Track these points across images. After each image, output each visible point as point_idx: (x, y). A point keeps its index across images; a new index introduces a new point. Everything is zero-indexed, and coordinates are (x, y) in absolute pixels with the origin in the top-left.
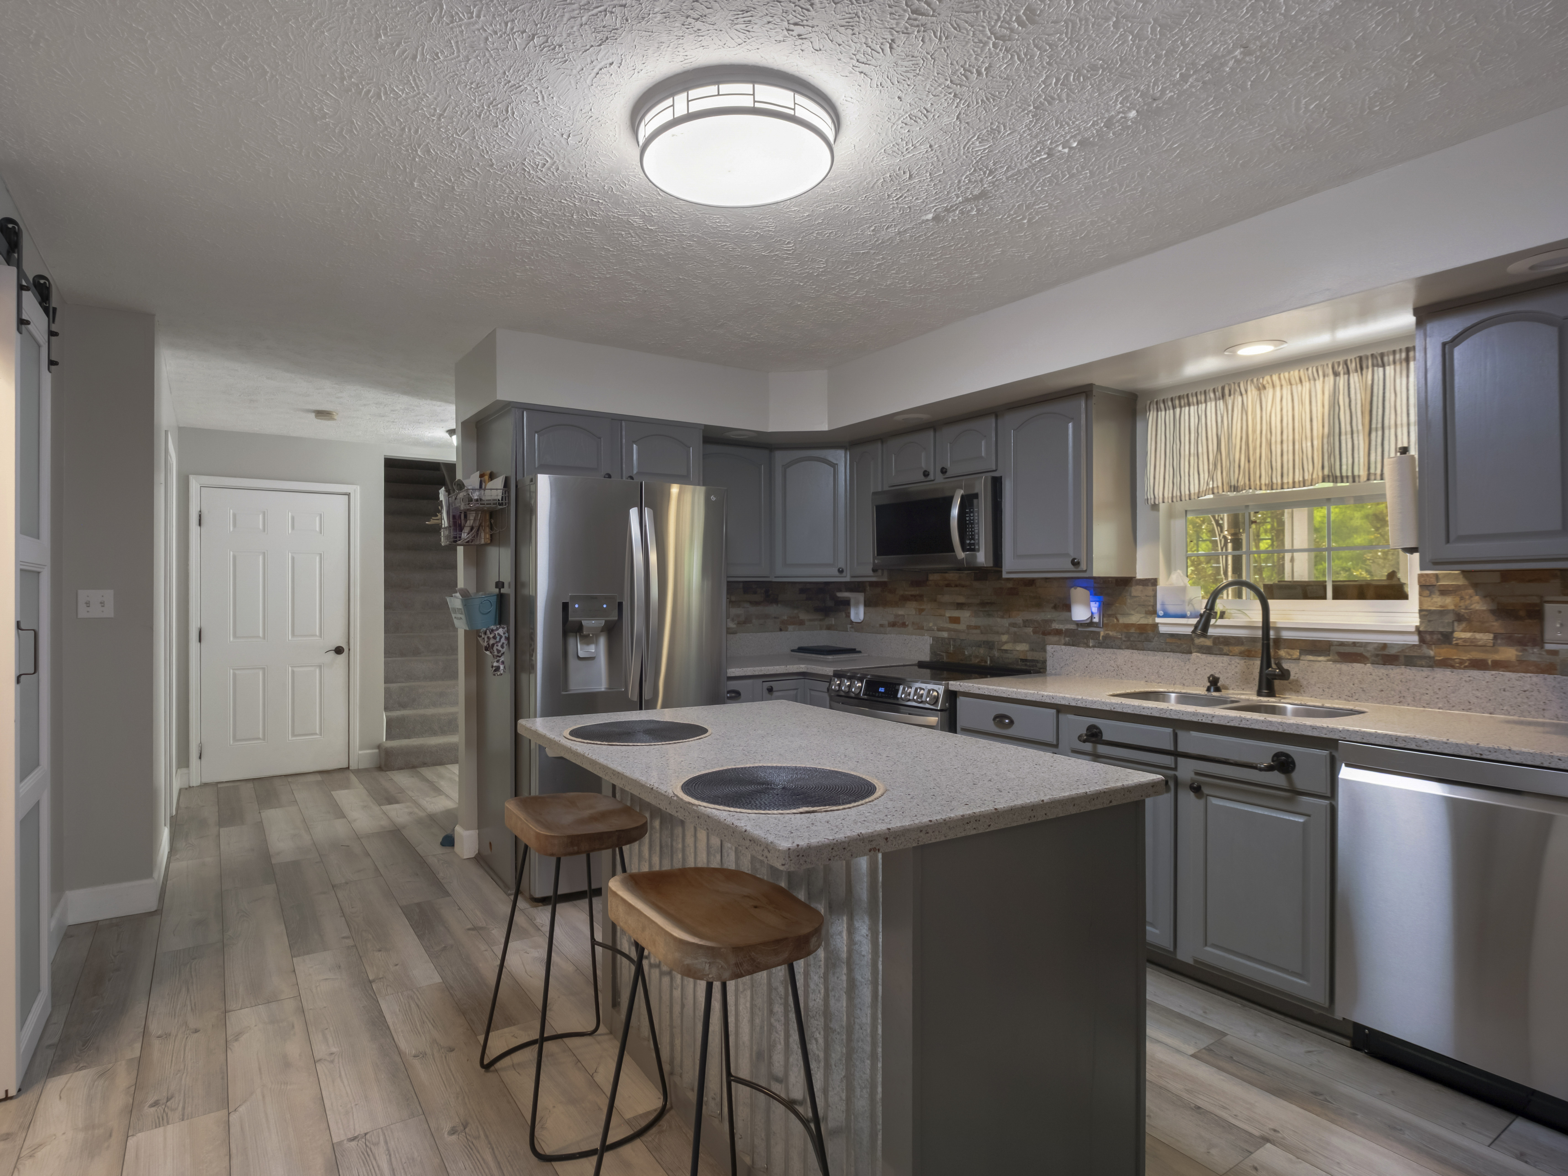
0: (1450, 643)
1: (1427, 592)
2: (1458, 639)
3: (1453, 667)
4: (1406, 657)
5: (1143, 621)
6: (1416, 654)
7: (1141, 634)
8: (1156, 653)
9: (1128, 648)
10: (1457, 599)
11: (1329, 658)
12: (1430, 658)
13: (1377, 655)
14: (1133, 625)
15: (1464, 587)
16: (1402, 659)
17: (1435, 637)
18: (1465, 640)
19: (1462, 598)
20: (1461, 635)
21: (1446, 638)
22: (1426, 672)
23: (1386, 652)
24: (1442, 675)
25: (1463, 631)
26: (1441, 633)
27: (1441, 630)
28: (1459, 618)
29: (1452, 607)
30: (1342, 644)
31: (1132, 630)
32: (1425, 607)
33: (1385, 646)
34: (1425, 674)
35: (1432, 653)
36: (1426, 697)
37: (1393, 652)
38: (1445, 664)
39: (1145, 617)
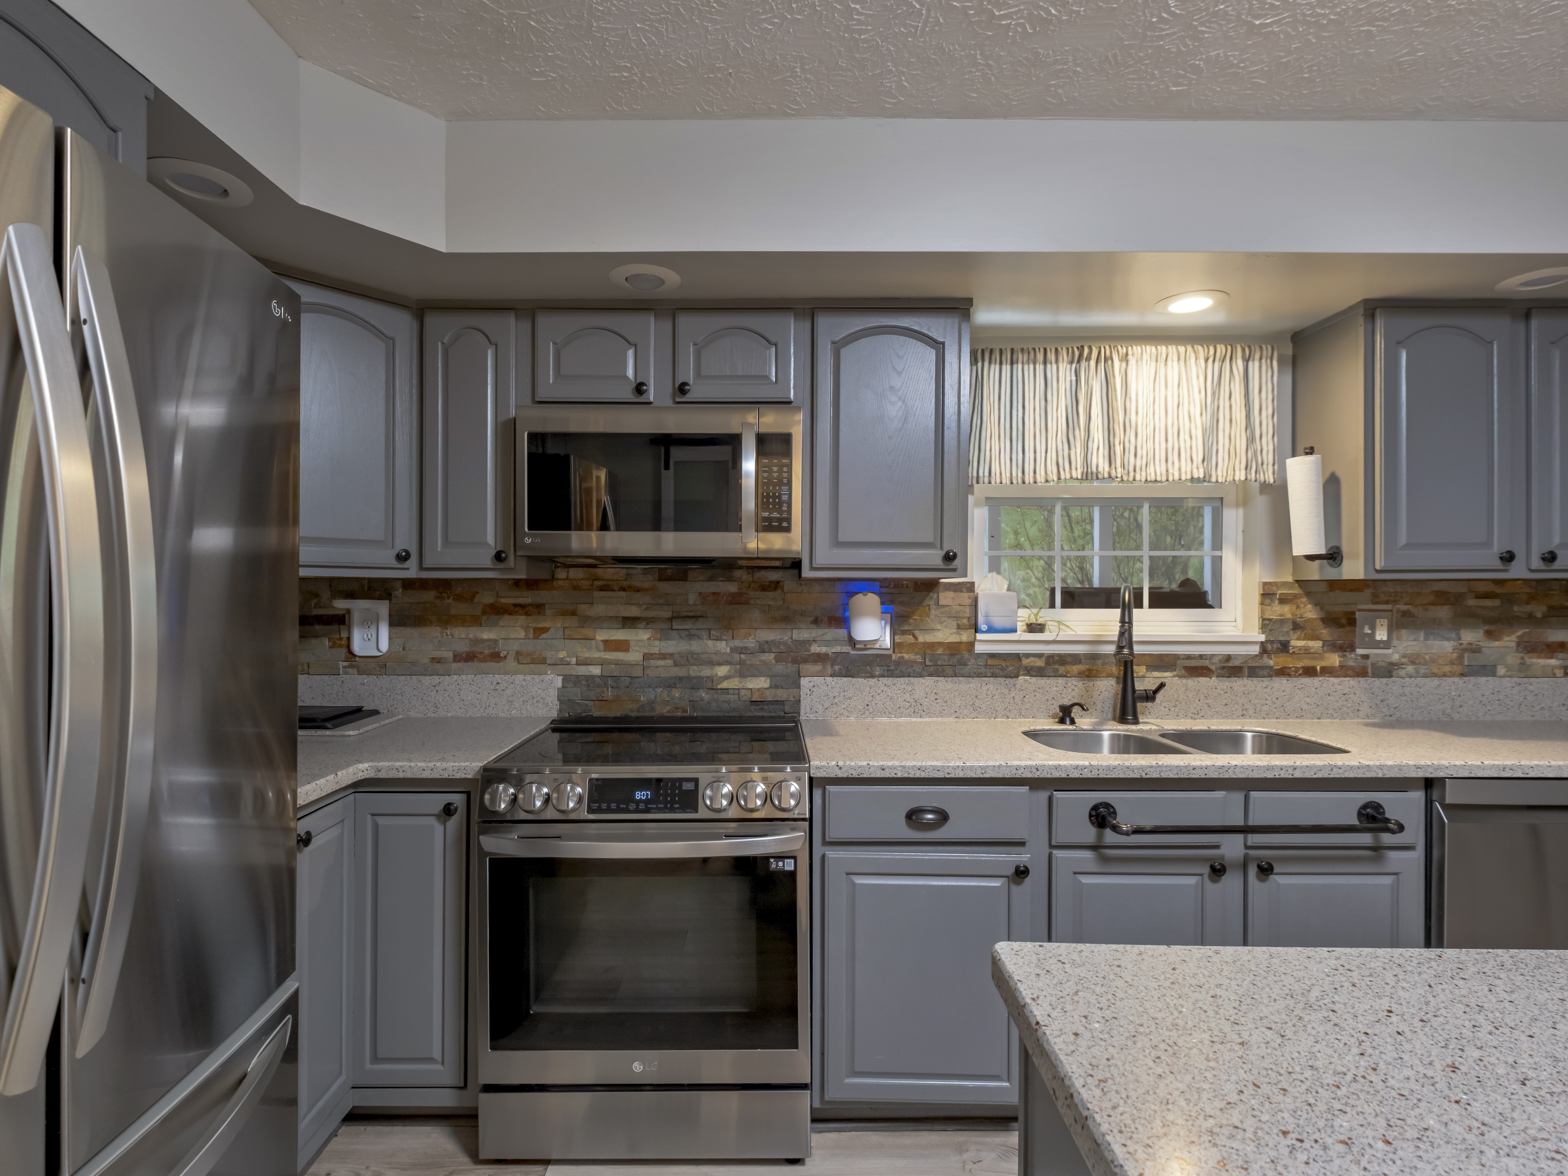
0: (1288, 652)
1: (1268, 601)
2: (1294, 647)
3: (1289, 675)
4: (1249, 668)
5: (954, 639)
6: (1258, 664)
7: (952, 655)
8: (970, 679)
9: (930, 675)
10: (1294, 607)
11: (1175, 673)
12: (1271, 667)
13: (1224, 668)
14: (940, 644)
15: (1295, 596)
16: (1246, 671)
17: (1275, 646)
18: (1300, 648)
19: (1298, 607)
20: (1297, 643)
21: (1284, 647)
22: (1266, 682)
23: (1230, 664)
24: (1281, 684)
25: (1298, 639)
26: (1280, 642)
27: (1281, 638)
28: (1296, 626)
29: (1289, 616)
30: (1189, 657)
31: (940, 651)
32: (1266, 616)
33: (1229, 658)
34: (1264, 685)
35: (1271, 663)
36: (1265, 708)
37: (1236, 663)
38: (1283, 672)
39: (958, 633)
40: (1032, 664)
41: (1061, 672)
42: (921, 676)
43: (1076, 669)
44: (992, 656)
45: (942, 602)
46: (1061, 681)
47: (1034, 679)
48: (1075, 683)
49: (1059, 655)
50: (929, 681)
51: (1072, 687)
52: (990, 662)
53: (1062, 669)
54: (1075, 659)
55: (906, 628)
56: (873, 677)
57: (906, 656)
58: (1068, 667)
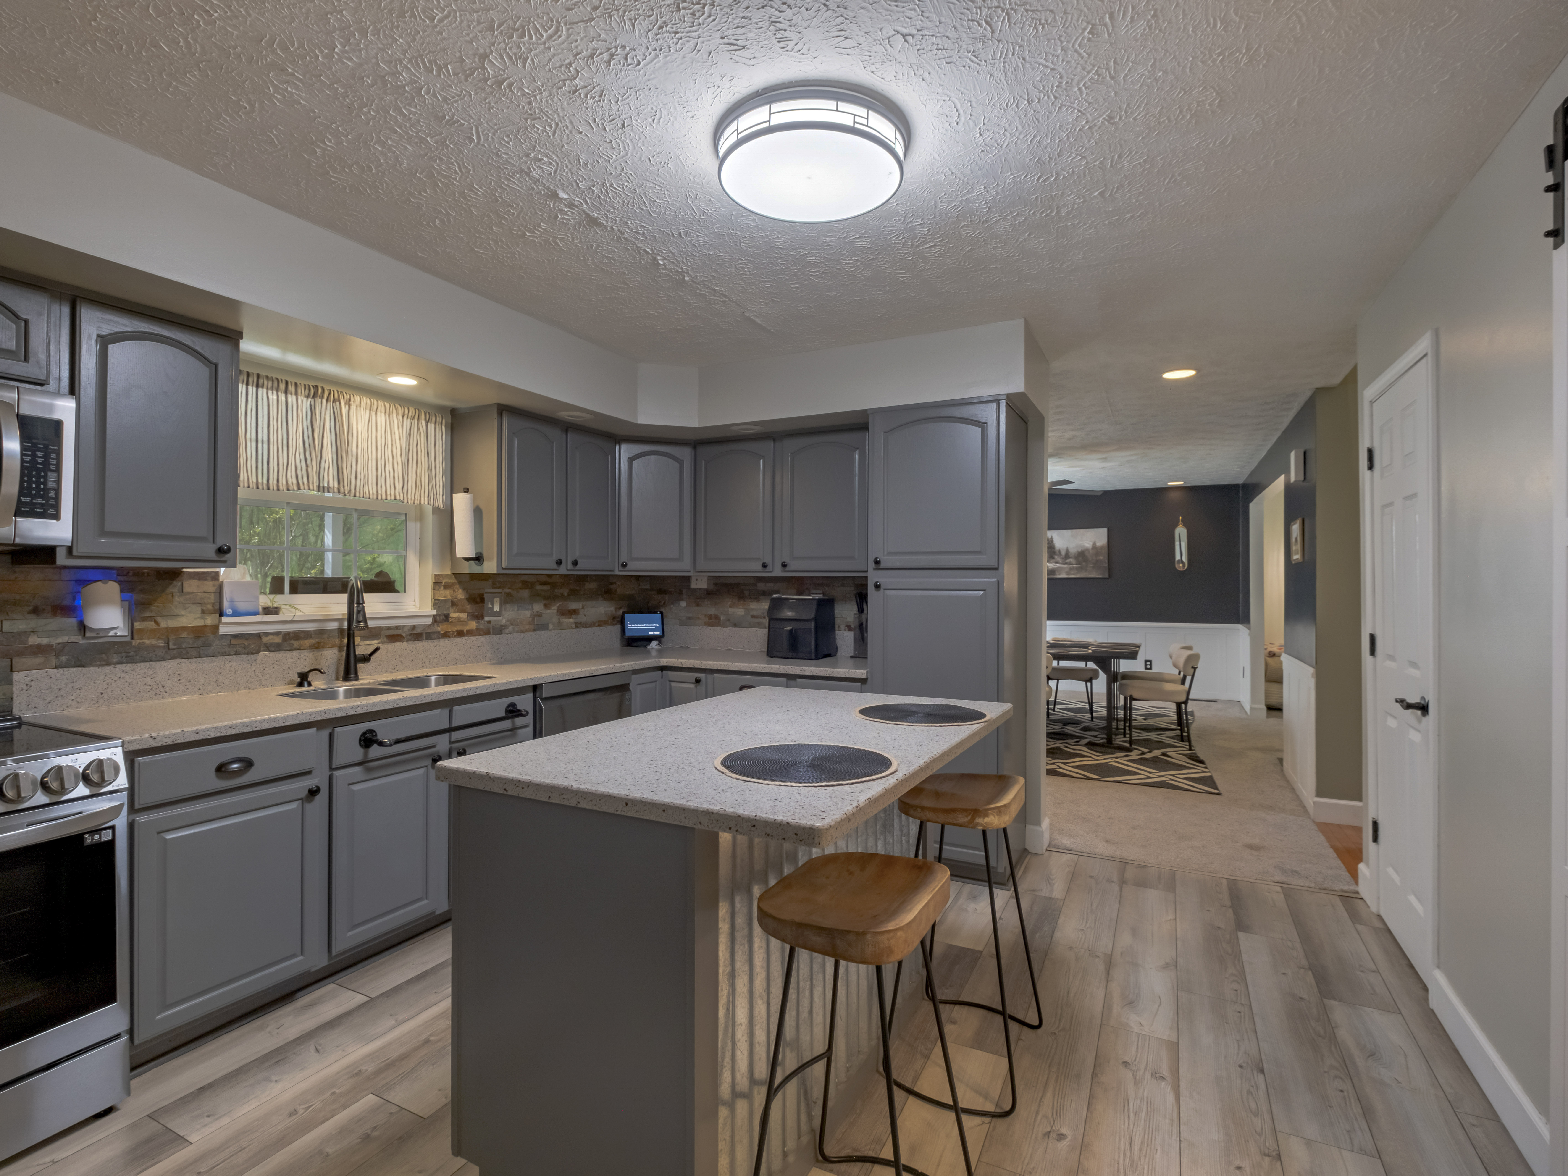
0: (448, 621)
1: (437, 587)
2: (452, 618)
3: (449, 637)
4: (426, 633)
5: (199, 623)
6: (431, 631)
7: (197, 638)
8: (214, 658)
9: (173, 658)
10: (452, 591)
11: (380, 641)
12: (439, 632)
13: (411, 634)
14: (184, 628)
15: (453, 584)
16: (424, 636)
17: (441, 618)
18: (455, 618)
19: (454, 591)
20: (454, 616)
21: (447, 617)
22: (436, 642)
23: (415, 632)
24: (445, 643)
25: (454, 612)
26: (444, 615)
27: (445, 612)
28: (453, 604)
29: (449, 597)
30: (389, 628)
31: (184, 635)
32: (436, 598)
33: (414, 627)
34: (435, 644)
35: (439, 629)
36: (436, 660)
37: (419, 630)
38: (446, 635)
39: (202, 618)
40: (271, 641)
41: (295, 646)
42: (164, 659)
43: (308, 642)
44: (235, 636)
45: (187, 589)
46: (295, 653)
47: (272, 654)
48: (306, 654)
49: (294, 632)
50: (172, 664)
51: (305, 658)
52: (234, 642)
53: (296, 644)
54: (307, 634)
55: (148, 614)
56: (109, 664)
57: (147, 642)
58: (302, 642)
